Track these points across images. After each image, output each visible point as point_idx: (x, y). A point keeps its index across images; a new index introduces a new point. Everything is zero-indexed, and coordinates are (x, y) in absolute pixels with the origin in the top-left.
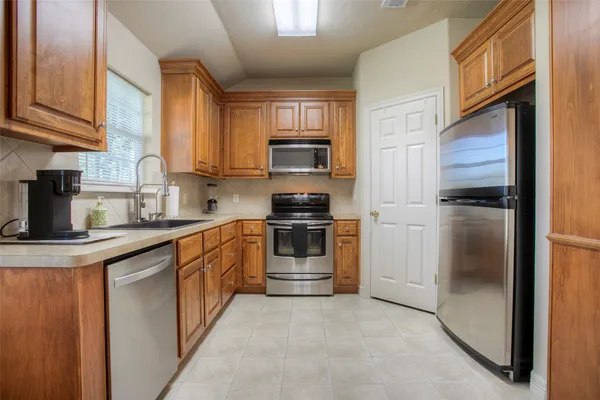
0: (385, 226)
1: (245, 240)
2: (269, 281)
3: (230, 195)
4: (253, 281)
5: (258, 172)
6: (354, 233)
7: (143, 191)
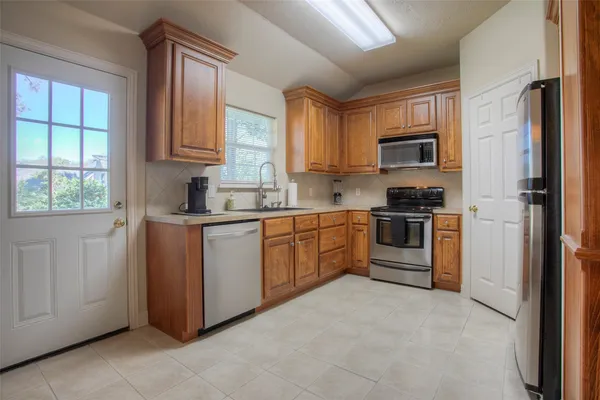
0: (484, 222)
1: (354, 228)
2: (372, 266)
3: (353, 188)
4: (359, 264)
5: (371, 169)
6: (456, 228)
7: (264, 186)
